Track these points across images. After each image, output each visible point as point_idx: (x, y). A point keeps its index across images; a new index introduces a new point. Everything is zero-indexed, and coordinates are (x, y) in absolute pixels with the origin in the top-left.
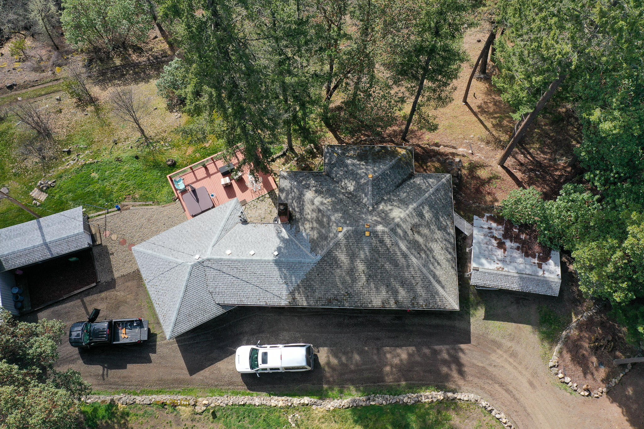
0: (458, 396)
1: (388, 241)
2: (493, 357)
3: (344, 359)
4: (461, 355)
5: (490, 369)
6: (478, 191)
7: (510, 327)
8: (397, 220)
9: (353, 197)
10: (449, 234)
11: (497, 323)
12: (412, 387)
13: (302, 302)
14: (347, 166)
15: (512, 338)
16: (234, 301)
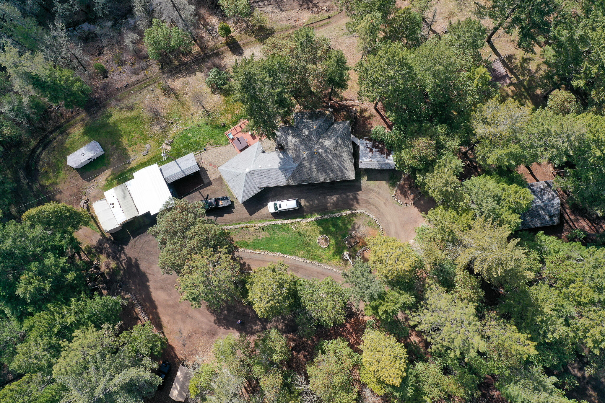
0: (356, 211)
1: (324, 155)
2: (371, 195)
3: (311, 203)
4: (358, 196)
5: (369, 200)
6: (364, 123)
7: (377, 183)
8: (327, 146)
9: (308, 137)
10: (349, 148)
11: (372, 182)
12: (339, 210)
13: (292, 183)
14: (304, 123)
15: (378, 187)
16: (265, 185)
